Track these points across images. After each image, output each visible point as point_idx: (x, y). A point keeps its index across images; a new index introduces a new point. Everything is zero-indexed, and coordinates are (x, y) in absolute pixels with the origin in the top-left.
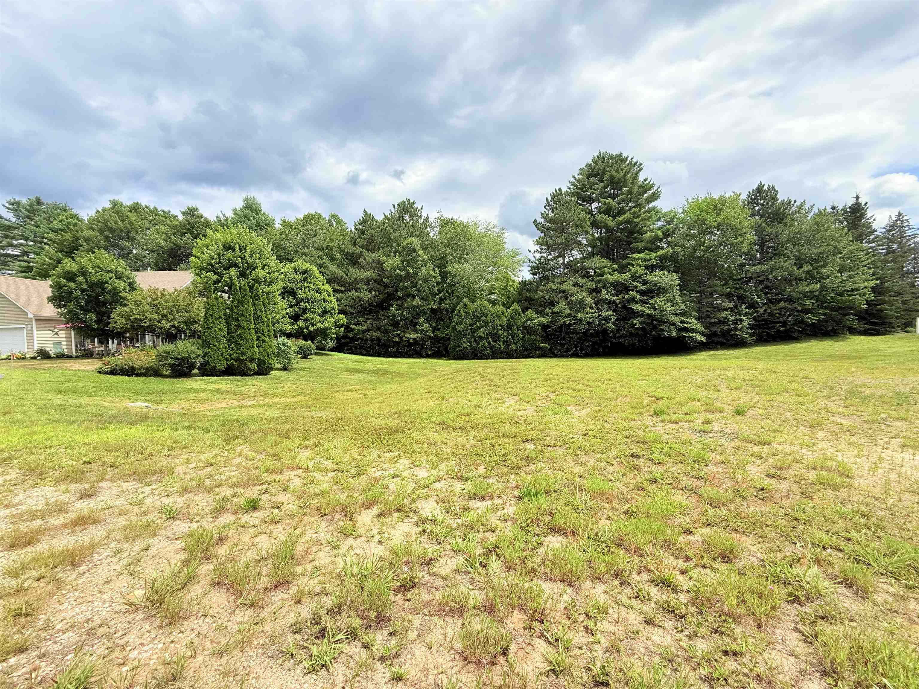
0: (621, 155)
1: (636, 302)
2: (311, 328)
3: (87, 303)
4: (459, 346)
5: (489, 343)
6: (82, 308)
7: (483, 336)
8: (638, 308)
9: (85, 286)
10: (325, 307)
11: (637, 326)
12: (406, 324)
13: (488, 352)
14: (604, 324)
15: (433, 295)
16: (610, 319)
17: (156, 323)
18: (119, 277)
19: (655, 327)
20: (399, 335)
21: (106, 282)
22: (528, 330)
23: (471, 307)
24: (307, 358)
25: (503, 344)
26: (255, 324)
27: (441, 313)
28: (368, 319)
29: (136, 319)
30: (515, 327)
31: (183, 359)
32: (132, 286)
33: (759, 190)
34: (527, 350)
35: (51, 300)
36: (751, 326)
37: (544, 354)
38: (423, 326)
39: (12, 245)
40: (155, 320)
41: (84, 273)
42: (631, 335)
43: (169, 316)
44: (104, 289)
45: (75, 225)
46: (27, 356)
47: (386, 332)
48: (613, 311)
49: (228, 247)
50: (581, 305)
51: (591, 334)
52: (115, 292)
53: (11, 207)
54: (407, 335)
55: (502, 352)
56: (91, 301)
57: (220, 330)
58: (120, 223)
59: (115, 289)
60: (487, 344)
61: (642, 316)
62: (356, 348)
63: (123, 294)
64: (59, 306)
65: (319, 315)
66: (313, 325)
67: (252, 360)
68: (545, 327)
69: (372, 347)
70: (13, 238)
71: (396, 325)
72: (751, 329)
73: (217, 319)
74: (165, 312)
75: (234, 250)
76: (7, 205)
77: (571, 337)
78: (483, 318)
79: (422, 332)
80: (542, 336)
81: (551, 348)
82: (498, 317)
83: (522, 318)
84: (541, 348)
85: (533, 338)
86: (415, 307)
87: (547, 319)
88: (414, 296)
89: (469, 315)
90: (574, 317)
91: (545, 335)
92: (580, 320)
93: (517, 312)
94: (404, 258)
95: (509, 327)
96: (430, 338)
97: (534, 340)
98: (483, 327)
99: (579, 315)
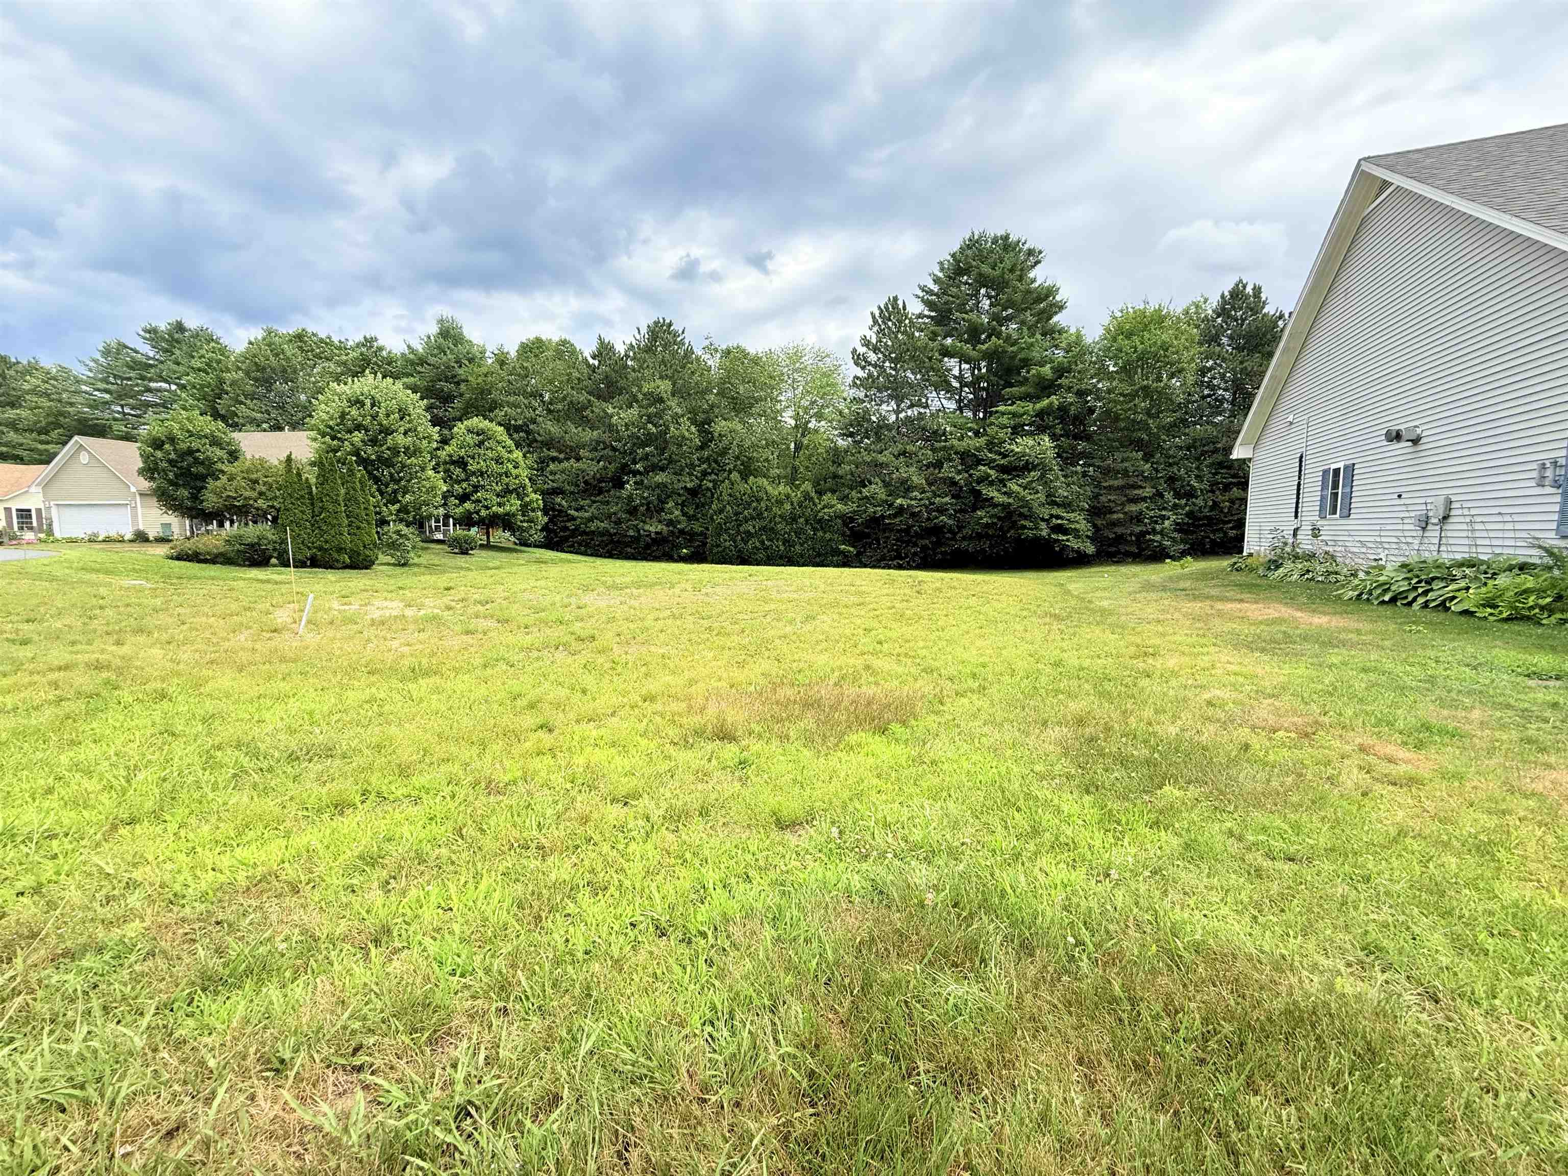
0: (1007, 237)
1: (991, 483)
2: (483, 513)
3: (176, 476)
4: (718, 546)
5: (762, 543)
6: (171, 483)
7: (753, 531)
8: (992, 493)
9: (173, 456)
10: (507, 484)
11: (984, 521)
12: (648, 509)
13: (761, 555)
14: (937, 518)
15: (692, 466)
16: (947, 510)
17: (251, 502)
18: (216, 442)
19: (1014, 525)
20: (636, 526)
21: (198, 451)
22: (822, 524)
23: (742, 487)
24: (467, 554)
25: (784, 544)
26: (346, 505)
27: (704, 495)
28: (594, 502)
29: (228, 496)
30: (802, 520)
31: (252, 545)
32: (234, 455)
33: (1237, 294)
34: (819, 555)
35: (141, 472)
36: (1179, 528)
37: (846, 562)
38: (671, 513)
39: (149, 390)
40: (250, 498)
41: (172, 440)
42: (979, 536)
43: (268, 493)
44: (196, 459)
45: (219, 362)
46: (126, 538)
47: (618, 522)
48: (953, 497)
49: (357, 402)
50: (906, 487)
51: (916, 532)
52: (208, 463)
53: (148, 335)
54: (647, 527)
55: (781, 557)
56: (182, 474)
57: (303, 512)
58: (272, 358)
59: (208, 458)
60: (758, 544)
61: (995, 506)
62: (580, 544)
63: (219, 466)
64: (152, 479)
65: (498, 496)
66: (487, 508)
67: (340, 550)
68: (847, 520)
69: (603, 545)
70: (151, 380)
71: (633, 511)
72: (1179, 531)
73: (298, 499)
74: (264, 489)
75: (363, 404)
76: (142, 333)
77: (888, 538)
78: (754, 504)
79: (670, 523)
80: (843, 534)
81: (859, 554)
82: (780, 503)
83: (815, 505)
84: (843, 552)
85: (828, 536)
86: (662, 486)
87: (851, 507)
88: (663, 469)
89: (735, 500)
90: (891, 505)
91: (848, 533)
92: (901, 510)
93: (807, 496)
94: (644, 411)
95: (794, 519)
96: (682, 532)
97: (830, 540)
98: (753, 518)
99: (899, 501)
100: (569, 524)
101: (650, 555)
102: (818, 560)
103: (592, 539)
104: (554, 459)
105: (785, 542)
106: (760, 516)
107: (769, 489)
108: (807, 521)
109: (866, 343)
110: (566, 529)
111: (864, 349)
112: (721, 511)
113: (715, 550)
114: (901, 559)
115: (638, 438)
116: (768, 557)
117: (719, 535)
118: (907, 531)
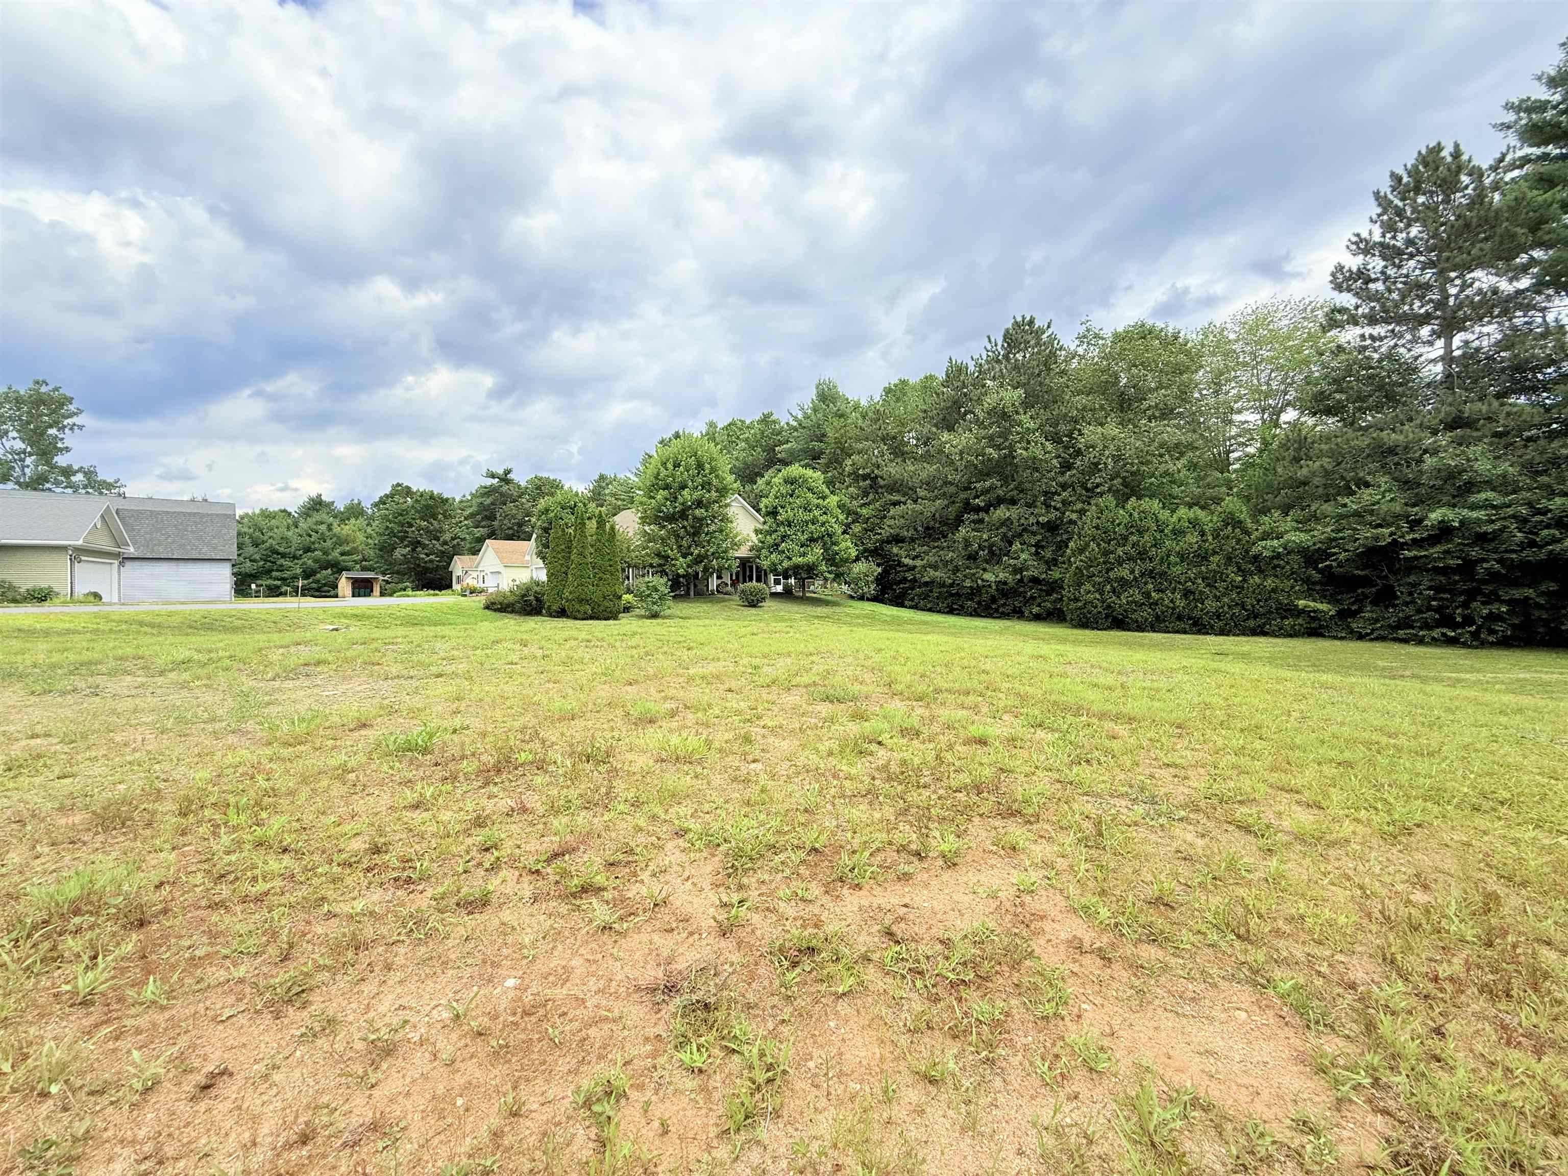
4: (1077, 600)
7: (1131, 578)
12: (992, 553)
20: (975, 575)
22: (1258, 564)
24: (755, 606)
25: (1185, 597)
30: (1220, 558)
38: (1019, 557)
47: (956, 569)
54: (987, 576)
60: (1138, 597)
68: (1311, 557)
77: (1415, 585)
78: (1134, 538)
79: (1016, 570)
80: (1307, 581)
81: (1343, 615)
82: (1178, 533)
83: (1247, 533)
84: (1301, 612)
85: (1269, 583)
86: (1006, 523)
87: (1322, 532)
88: (1013, 502)
89: (1105, 535)
90: (1415, 523)
91: (1317, 576)
92: (1444, 532)
93: (1232, 521)
94: (983, 432)
95: (1204, 558)
96: (1035, 580)
97: (1274, 591)
98: (1130, 559)
99: (1435, 516)
100: (907, 575)
101: (997, 610)
102: (1251, 623)
103: (931, 591)
104: (895, 504)
105: (1187, 593)
106: (1143, 555)
107: (1164, 515)
108: (1229, 559)
109: (1363, 246)
110: (905, 580)
111: (1360, 259)
112: (1081, 551)
113: (1073, 605)
114: (1454, 626)
115: (976, 467)
116: (1157, 617)
117: (1079, 585)
118: (1468, 567)
